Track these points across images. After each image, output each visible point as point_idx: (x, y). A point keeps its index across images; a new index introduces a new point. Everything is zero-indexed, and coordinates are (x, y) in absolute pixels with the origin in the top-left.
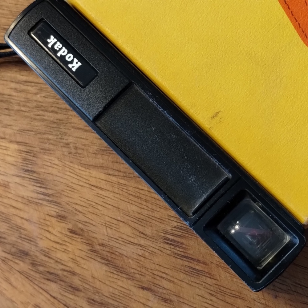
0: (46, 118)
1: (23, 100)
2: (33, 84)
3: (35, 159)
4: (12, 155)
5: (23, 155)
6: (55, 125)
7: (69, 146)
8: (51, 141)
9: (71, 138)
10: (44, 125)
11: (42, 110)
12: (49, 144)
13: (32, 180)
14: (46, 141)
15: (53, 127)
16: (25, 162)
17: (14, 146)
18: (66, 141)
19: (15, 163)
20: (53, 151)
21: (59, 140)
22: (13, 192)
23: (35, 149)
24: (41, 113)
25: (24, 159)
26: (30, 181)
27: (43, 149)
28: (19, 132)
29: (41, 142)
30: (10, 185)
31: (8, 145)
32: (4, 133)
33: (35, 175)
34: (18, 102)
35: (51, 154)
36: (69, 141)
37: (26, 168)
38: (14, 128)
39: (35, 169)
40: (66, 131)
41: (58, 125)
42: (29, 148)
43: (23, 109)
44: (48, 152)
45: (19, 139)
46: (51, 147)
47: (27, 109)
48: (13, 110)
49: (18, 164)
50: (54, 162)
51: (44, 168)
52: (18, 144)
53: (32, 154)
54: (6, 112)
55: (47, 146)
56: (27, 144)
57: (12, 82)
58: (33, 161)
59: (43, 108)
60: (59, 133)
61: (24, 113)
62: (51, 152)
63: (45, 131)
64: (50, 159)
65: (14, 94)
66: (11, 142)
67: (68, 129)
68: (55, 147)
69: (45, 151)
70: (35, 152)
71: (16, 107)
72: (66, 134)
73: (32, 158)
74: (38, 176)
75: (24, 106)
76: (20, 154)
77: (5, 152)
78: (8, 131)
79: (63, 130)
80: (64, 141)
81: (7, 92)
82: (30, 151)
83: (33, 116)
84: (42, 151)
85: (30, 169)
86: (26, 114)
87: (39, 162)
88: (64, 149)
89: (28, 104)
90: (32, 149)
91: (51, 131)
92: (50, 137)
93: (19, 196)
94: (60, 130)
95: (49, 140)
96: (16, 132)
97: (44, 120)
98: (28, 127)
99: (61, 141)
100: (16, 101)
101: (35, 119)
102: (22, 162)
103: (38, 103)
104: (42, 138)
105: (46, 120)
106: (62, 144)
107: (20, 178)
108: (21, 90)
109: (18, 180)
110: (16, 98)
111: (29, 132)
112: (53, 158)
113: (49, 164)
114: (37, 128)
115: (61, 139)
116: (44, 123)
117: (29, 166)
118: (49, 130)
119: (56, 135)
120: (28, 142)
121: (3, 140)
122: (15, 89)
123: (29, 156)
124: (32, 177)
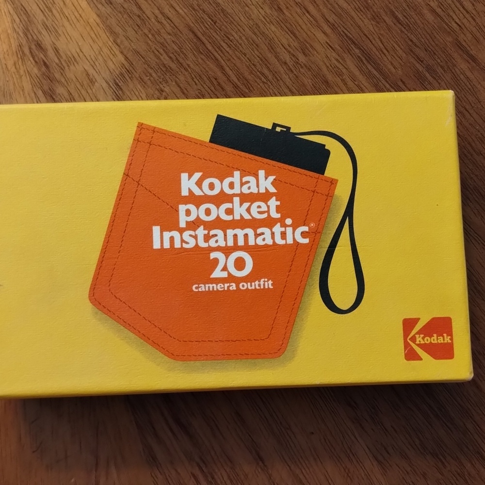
0: (162, 58)
1: (156, 30)
2: (172, 25)
3: (129, 80)
4: (115, 63)
5: (123, 70)
6: (164, 69)
7: (162, 93)
8: (152, 78)
9: (168, 88)
10: (156, 62)
11: (163, 50)
12: (149, 79)
13: (115, 94)
14: (148, 74)
15: (161, 69)
16: (120, 76)
17: (121, 58)
18: (163, 88)
19: (112, 71)
20: (147, 86)
21: (158, 82)
22: (94, 90)
23: (135, 73)
24: (161, 51)
25: (121, 73)
26: (113, 93)
27: (141, 78)
28: (133, 51)
29: (144, 72)
30: (96, 83)
31: (118, 53)
32: (122, 42)
33: (120, 92)
34: (151, 28)
35: (144, 86)
36: (165, 89)
37: (117, 81)
38: (132, 44)
39: (124, 88)
40: (169, 80)
41: (166, 71)
42: (131, 69)
43: (150, 36)
44: (144, 84)
45: (129, 55)
46: (149, 83)
47: (153, 39)
48: (142, 30)
49: (115, 73)
50: (141, 94)
51: (130, 93)
52: (125, 59)
53: (130, 76)
54: (136, 28)
55: (146, 79)
56: (133, 64)
57: (159, 9)
58: (127, 81)
59: (165, 49)
60: (162, 77)
61: (149, 40)
62: (145, 85)
63: (154, 67)
64: (140, 90)
65: (153, 20)
66: (122, 53)
67: (171, 80)
68: (151, 85)
69: (141, 81)
70: (133, 76)
71: (146, 31)
72: (167, 82)
73: (128, 78)
74: (121, 95)
75: (153, 35)
76: (121, 68)
77: (111, 56)
78: (126, 43)
79: (167, 77)
80: (161, 86)
81: (148, 13)
82: (130, 72)
83: (153, 48)
84: (139, 79)
85: (120, 84)
86: (149, 42)
87: (131, 86)
88: (157, 92)
89: (156, 36)
90: (133, 71)
91: (158, 71)
92: (154, 75)
93: (96, 97)
94: (165, 75)
95: (151, 75)
96: (131, 49)
97: (159, 58)
98: (143, 53)
99: (159, 84)
100: (149, 26)
101: (153, 52)
102: (118, 74)
103: (165, 42)
104: (147, 70)
105: (160, 60)
106: (158, 87)
107: (107, 85)
108: (160, 21)
109: (105, 85)
110: (151, 24)
111: (141, 58)
112: (143, 92)
113: (137, 93)
114: (149, 59)
115: (160, 82)
116: (157, 61)
117: (121, 82)
118: (157, 69)
119: (159, 77)
120: (134, 64)
121: (117, 47)
122: (156, 17)
123: (126, 75)
124: (116, 91)
